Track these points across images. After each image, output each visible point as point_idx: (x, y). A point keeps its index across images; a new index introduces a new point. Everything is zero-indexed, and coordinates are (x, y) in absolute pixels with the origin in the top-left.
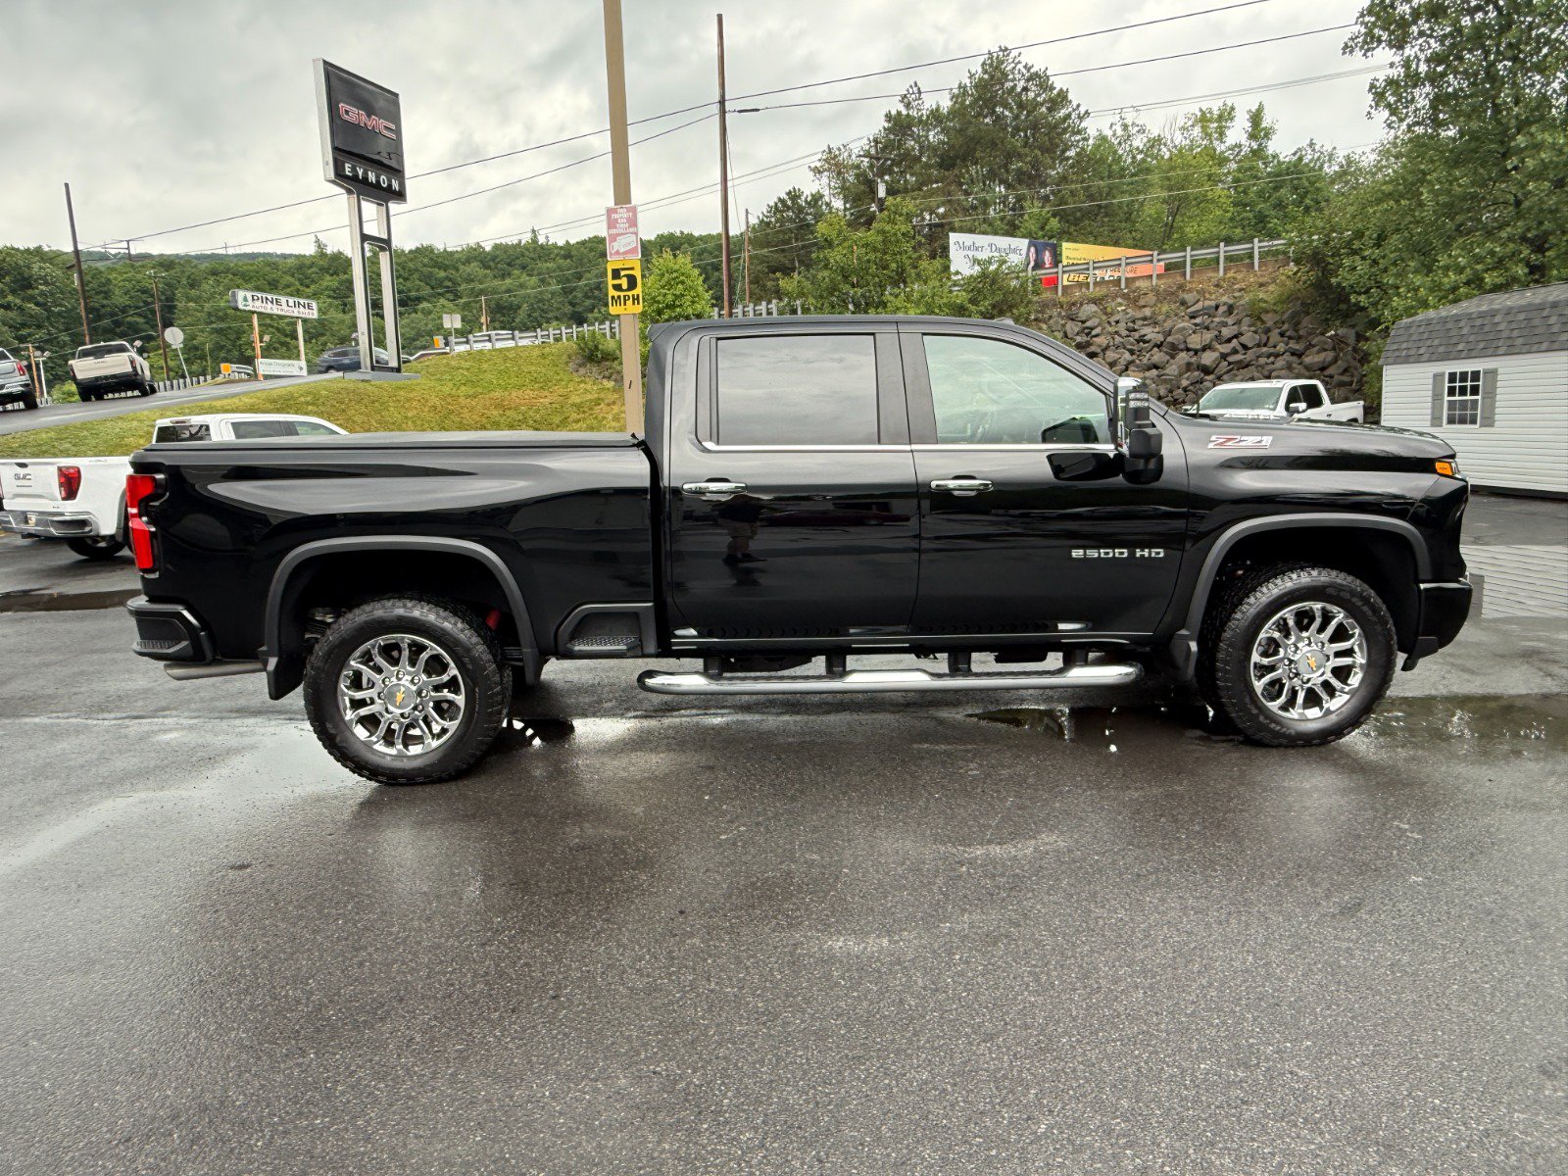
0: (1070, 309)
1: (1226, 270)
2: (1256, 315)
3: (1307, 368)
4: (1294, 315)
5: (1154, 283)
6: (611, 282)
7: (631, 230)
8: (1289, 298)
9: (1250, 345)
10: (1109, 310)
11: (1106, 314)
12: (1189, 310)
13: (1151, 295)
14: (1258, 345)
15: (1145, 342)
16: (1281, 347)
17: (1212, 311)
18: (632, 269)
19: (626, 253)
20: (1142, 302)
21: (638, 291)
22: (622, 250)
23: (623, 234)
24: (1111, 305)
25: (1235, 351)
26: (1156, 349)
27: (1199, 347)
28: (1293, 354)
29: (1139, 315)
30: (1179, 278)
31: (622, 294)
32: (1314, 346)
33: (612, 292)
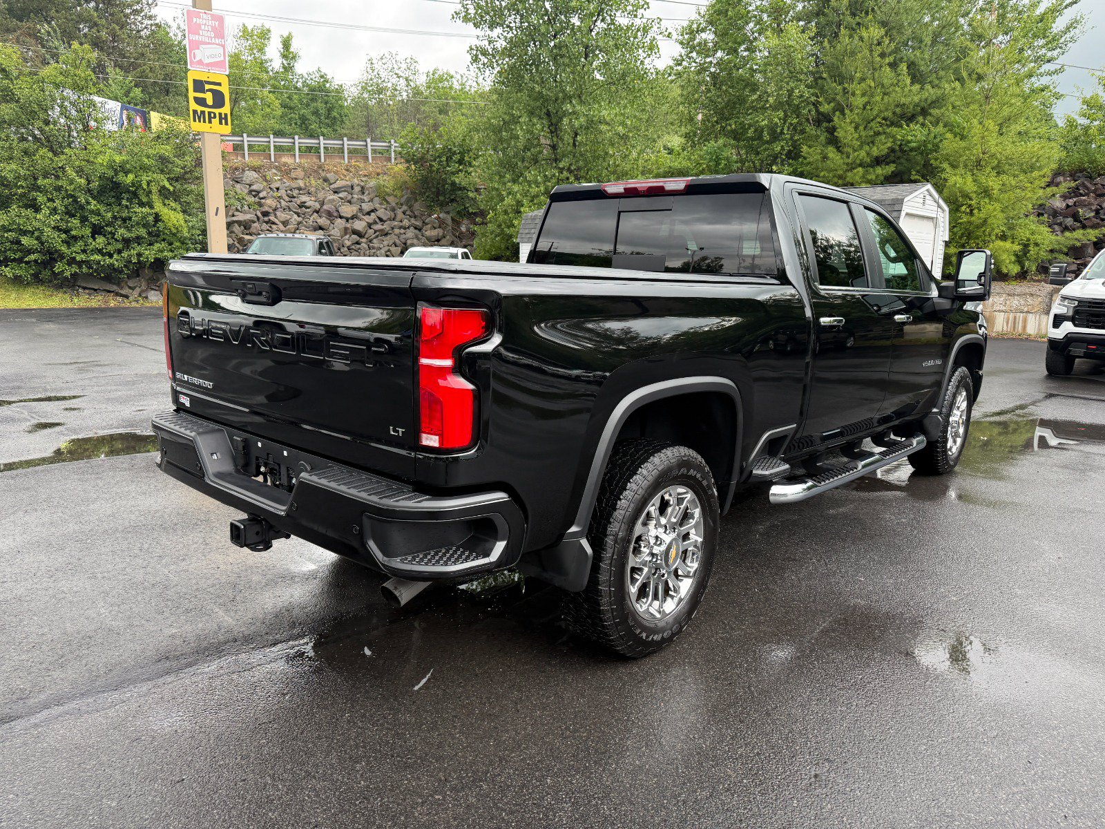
0: (234, 173)
1: (349, 158)
2: (382, 195)
3: (429, 239)
4: (408, 200)
5: (298, 160)
6: (192, 94)
7: (217, 41)
8: (403, 186)
9: (384, 219)
10: (268, 178)
11: (266, 181)
12: (332, 186)
13: (299, 170)
14: (389, 219)
15: (307, 208)
16: (406, 223)
17: (350, 190)
18: (219, 84)
19: (209, 65)
20: (293, 175)
21: (226, 109)
22: (206, 61)
23: (206, 43)
24: (269, 175)
25: (375, 223)
26: (315, 214)
27: (349, 216)
28: (416, 228)
29: (294, 185)
30: (315, 160)
31: (207, 110)
32: (427, 224)
33: (193, 106)
